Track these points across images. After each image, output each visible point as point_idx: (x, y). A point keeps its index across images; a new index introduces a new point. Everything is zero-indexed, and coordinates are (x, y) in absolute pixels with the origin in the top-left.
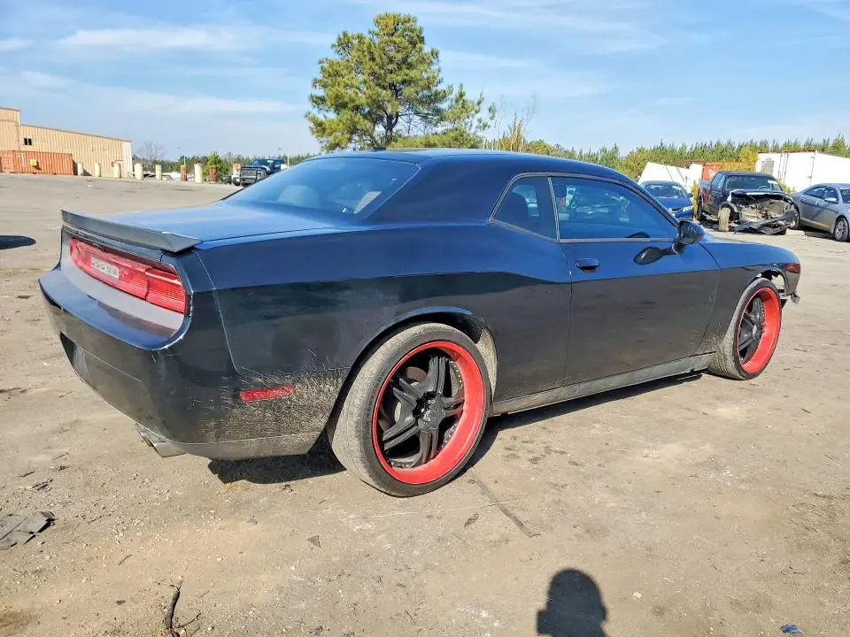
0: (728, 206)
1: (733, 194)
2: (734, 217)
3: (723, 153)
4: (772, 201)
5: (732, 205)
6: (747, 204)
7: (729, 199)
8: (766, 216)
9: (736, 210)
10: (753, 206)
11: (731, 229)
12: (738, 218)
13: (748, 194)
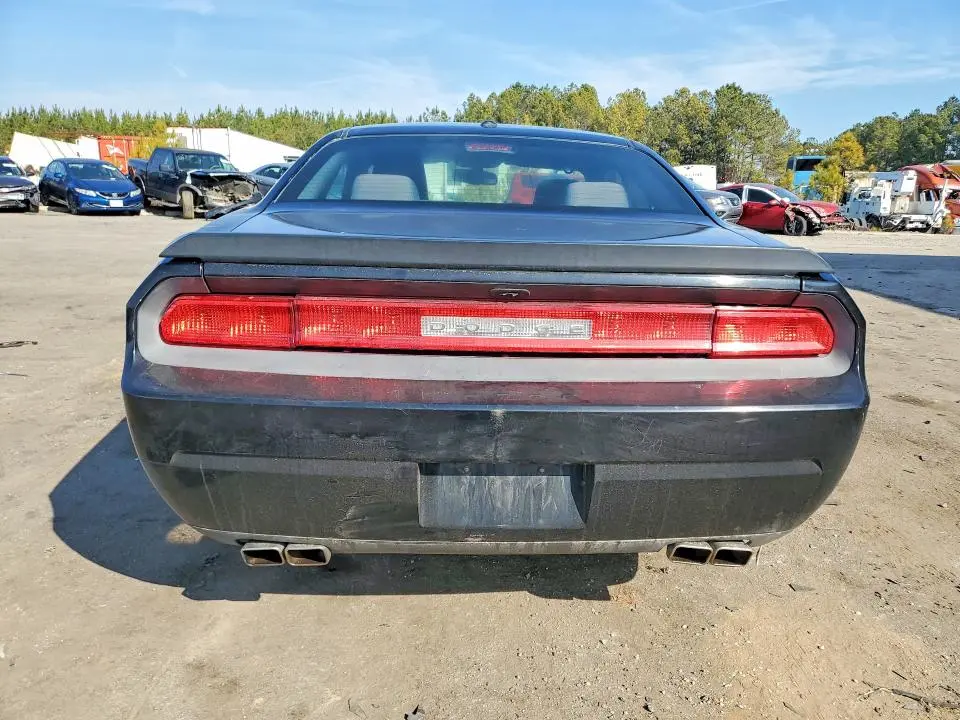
0: (188, 189)
1: (192, 175)
2: (199, 201)
3: (148, 126)
4: (237, 182)
5: (194, 188)
6: (210, 187)
7: (189, 181)
8: (233, 199)
9: (200, 194)
10: (217, 188)
11: (198, 216)
12: (203, 203)
13: (212, 175)
